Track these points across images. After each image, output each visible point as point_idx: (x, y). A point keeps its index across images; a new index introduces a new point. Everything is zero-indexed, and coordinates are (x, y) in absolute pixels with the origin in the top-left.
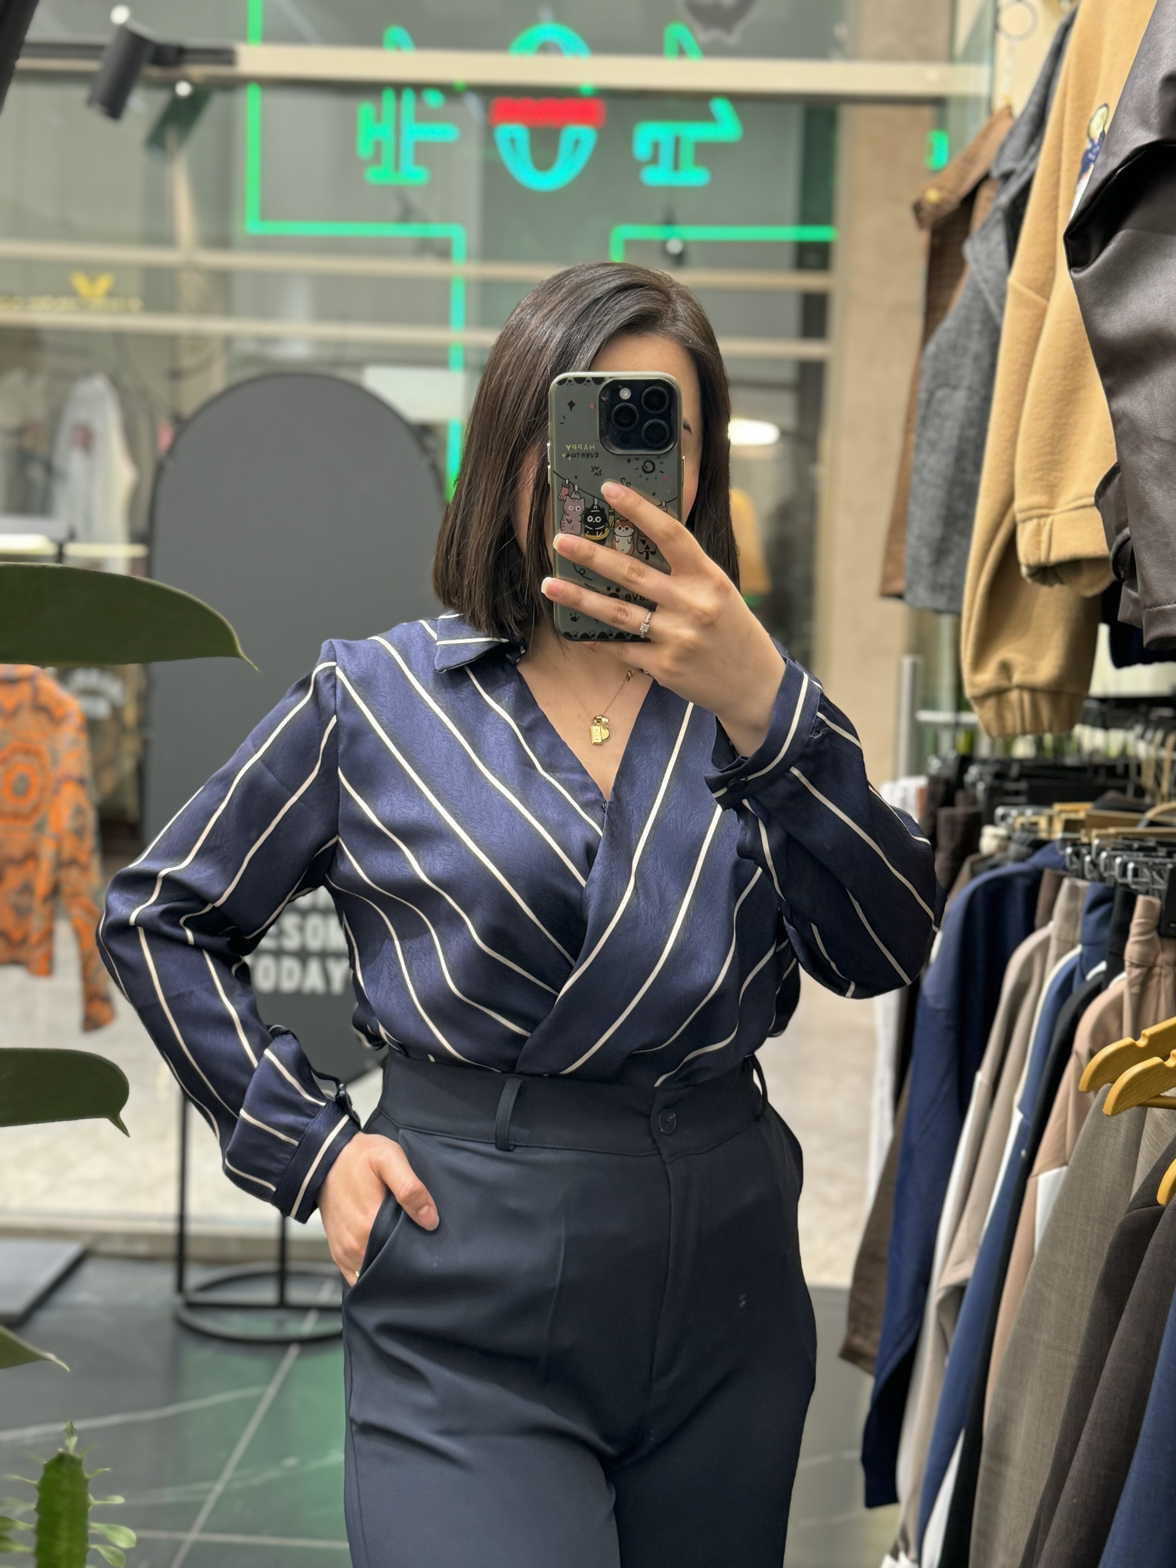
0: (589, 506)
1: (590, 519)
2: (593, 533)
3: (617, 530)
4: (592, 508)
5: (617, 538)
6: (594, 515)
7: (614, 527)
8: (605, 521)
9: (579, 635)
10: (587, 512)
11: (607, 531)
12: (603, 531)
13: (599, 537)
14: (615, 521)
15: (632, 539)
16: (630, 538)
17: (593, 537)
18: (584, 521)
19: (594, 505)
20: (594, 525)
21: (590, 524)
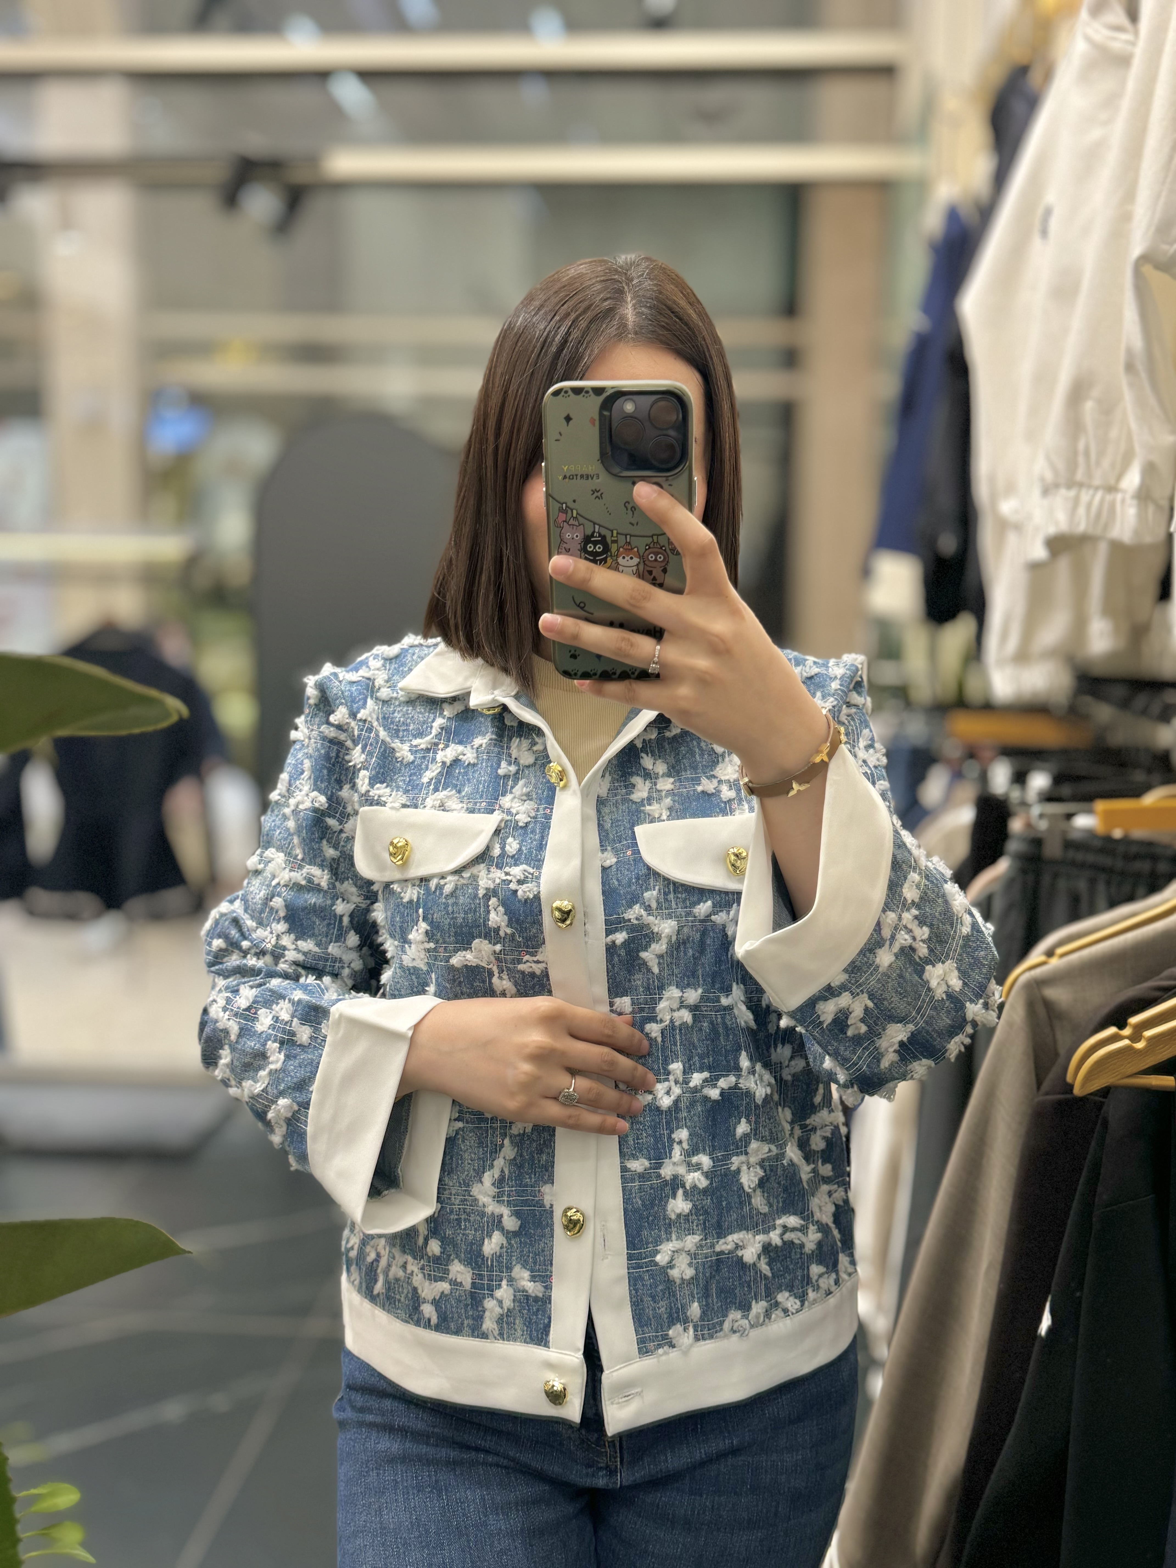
1: (590, 547)
3: (620, 560)
4: (592, 536)
6: (595, 543)
7: (617, 556)
8: (606, 549)
10: (587, 540)
14: (618, 550)
19: (594, 532)
20: (595, 554)
21: (591, 553)
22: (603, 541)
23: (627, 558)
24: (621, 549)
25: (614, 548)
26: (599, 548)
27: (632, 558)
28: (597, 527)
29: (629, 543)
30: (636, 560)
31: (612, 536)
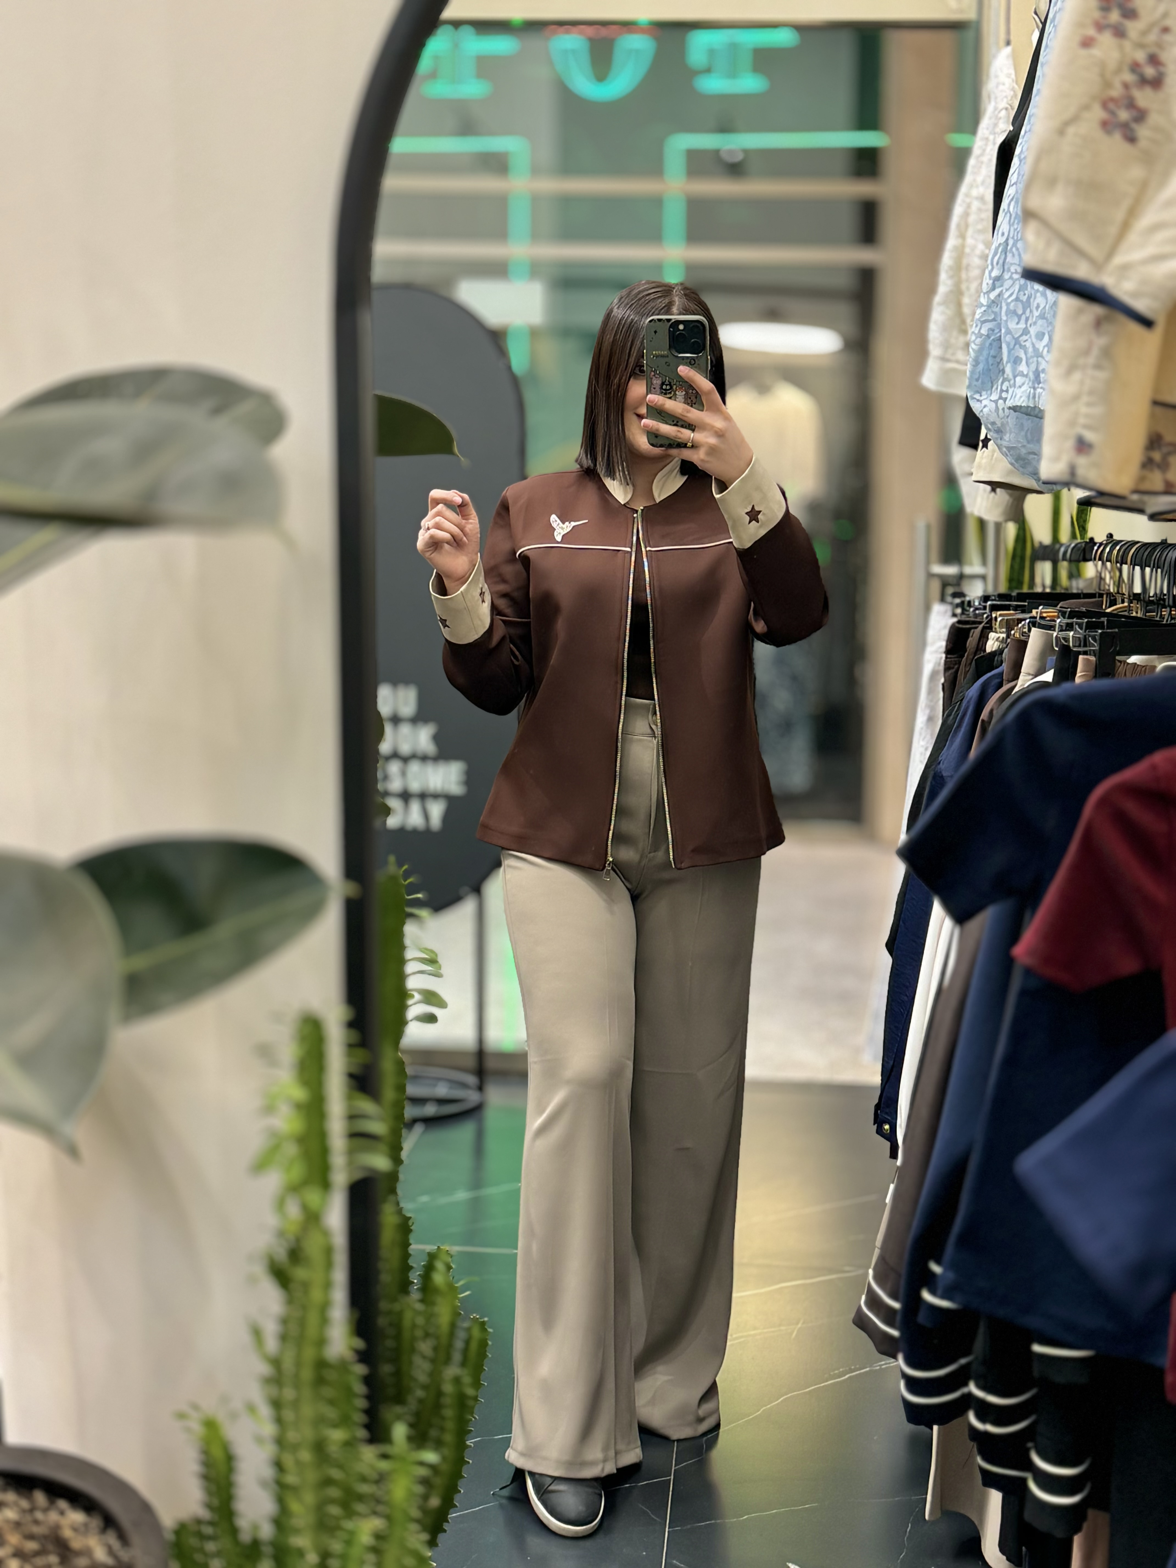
2: (665, 394)
3: (677, 393)
4: (666, 380)
6: (665, 385)
8: (671, 388)
11: (673, 393)
12: (670, 393)
13: (668, 396)
17: (665, 396)
18: (662, 386)
20: (666, 390)
22: (670, 384)
23: (680, 392)
24: (678, 388)
25: (674, 387)
26: (668, 387)
27: (682, 392)
28: (667, 376)
29: (681, 385)
30: (684, 393)
31: (674, 381)
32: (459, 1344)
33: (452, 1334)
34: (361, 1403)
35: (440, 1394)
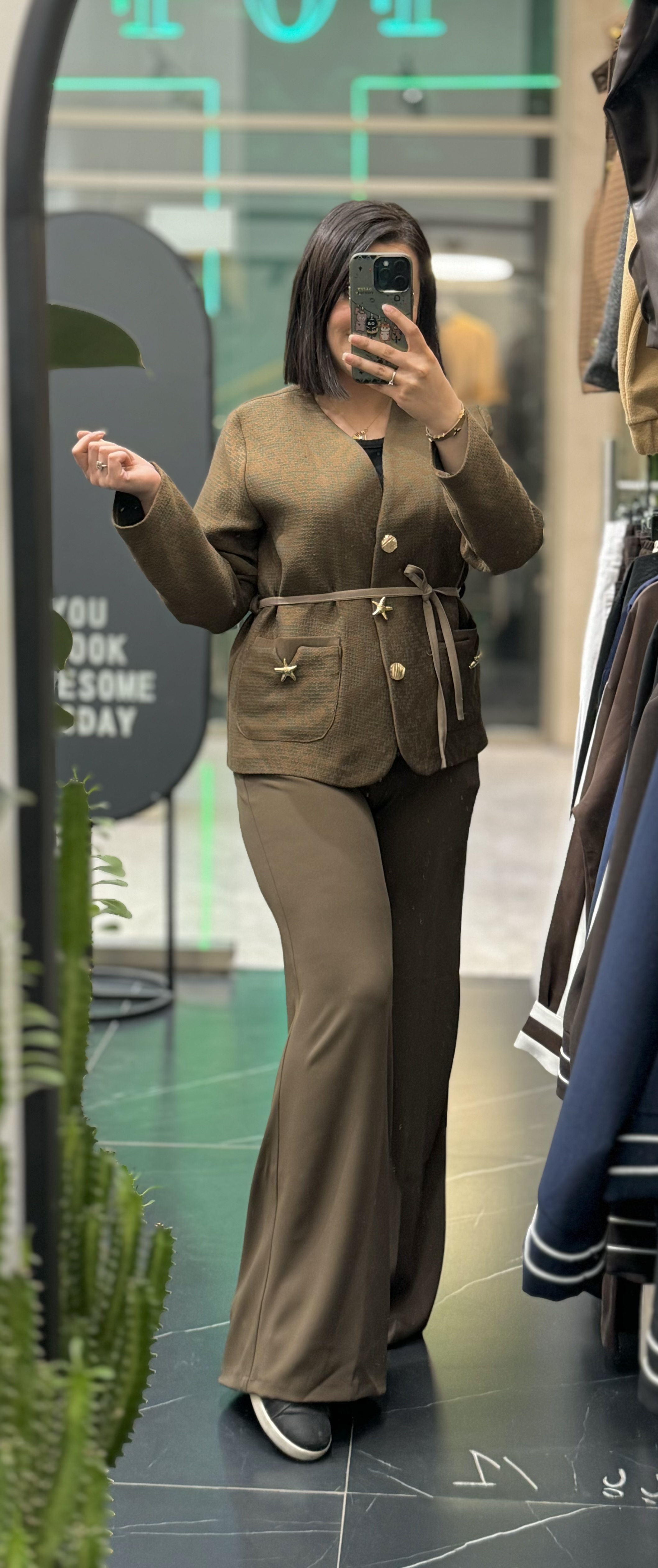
0: (368, 317)
1: (369, 323)
3: (382, 329)
4: (370, 318)
5: (382, 333)
6: (371, 322)
7: (381, 327)
8: (376, 324)
9: (364, 380)
10: (368, 320)
11: (377, 329)
12: (374, 332)
14: (381, 325)
15: (389, 334)
16: (388, 333)
17: (370, 334)
18: (367, 325)
19: (371, 317)
20: (372, 326)
21: (369, 326)
22: (375, 321)
23: (386, 328)
24: (383, 324)
25: (379, 323)
28: (372, 314)
30: (389, 329)
31: (378, 320)
32: (143, 1253)
33: (136, 1244)
34: (38, 1320)
35: (124, 1305)
